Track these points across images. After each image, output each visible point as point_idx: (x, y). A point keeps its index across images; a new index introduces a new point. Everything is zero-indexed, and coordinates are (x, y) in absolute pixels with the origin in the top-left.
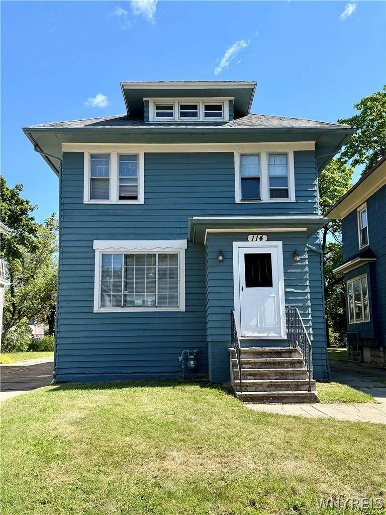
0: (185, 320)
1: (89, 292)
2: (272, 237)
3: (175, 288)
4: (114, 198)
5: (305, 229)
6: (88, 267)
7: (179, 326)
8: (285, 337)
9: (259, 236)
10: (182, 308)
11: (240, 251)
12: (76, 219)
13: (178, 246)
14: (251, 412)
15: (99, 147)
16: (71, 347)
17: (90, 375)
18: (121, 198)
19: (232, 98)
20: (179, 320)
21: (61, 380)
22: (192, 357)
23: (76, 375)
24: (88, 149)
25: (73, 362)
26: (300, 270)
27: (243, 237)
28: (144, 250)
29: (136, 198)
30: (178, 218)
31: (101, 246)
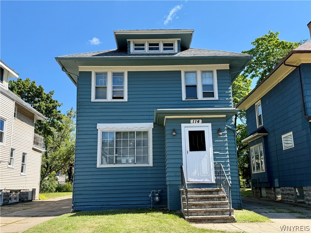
0: (153, 172)
1: (94, 155)
2: (205, 121)
3: (146, 152)
4: (109, 98)
5: (225, 116)
6: (93, 140)
7: (149, 176)
8: (214, 182)
9: (197, 120)
10: (151, 164)
11: (185, 129)
12: (87, 111)
13: (148, 127)
14: (195, 228)
15: (101, 68)
16: (83, 189)
17: (94, 206)
18: (114, 98)
19: (180, 39)
20: (149, 172)
21: (77, 210)
22: (157, 195)
23: (86, 207)
24: (94, 69)
25: (84, 198)
26: (222, 141)
27: (188, 121)
28: (128, 129)
29: (122, 98)
30: (148, 110)
31: (101, 127)
